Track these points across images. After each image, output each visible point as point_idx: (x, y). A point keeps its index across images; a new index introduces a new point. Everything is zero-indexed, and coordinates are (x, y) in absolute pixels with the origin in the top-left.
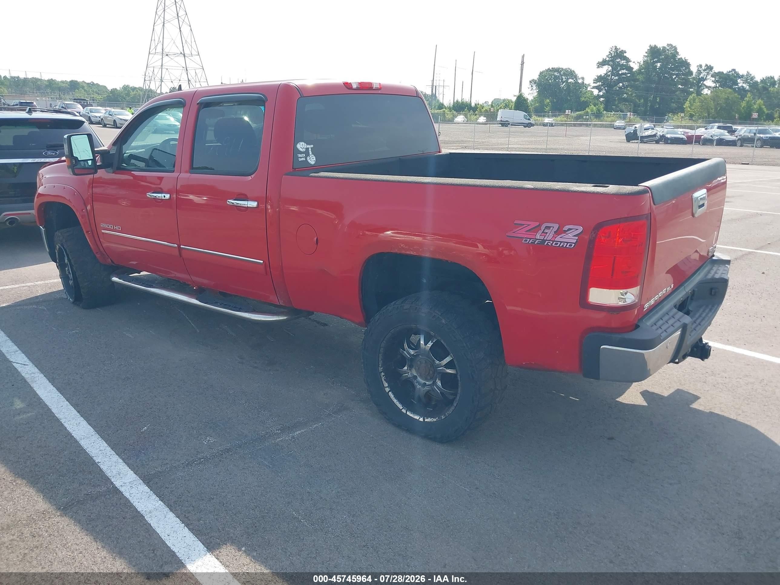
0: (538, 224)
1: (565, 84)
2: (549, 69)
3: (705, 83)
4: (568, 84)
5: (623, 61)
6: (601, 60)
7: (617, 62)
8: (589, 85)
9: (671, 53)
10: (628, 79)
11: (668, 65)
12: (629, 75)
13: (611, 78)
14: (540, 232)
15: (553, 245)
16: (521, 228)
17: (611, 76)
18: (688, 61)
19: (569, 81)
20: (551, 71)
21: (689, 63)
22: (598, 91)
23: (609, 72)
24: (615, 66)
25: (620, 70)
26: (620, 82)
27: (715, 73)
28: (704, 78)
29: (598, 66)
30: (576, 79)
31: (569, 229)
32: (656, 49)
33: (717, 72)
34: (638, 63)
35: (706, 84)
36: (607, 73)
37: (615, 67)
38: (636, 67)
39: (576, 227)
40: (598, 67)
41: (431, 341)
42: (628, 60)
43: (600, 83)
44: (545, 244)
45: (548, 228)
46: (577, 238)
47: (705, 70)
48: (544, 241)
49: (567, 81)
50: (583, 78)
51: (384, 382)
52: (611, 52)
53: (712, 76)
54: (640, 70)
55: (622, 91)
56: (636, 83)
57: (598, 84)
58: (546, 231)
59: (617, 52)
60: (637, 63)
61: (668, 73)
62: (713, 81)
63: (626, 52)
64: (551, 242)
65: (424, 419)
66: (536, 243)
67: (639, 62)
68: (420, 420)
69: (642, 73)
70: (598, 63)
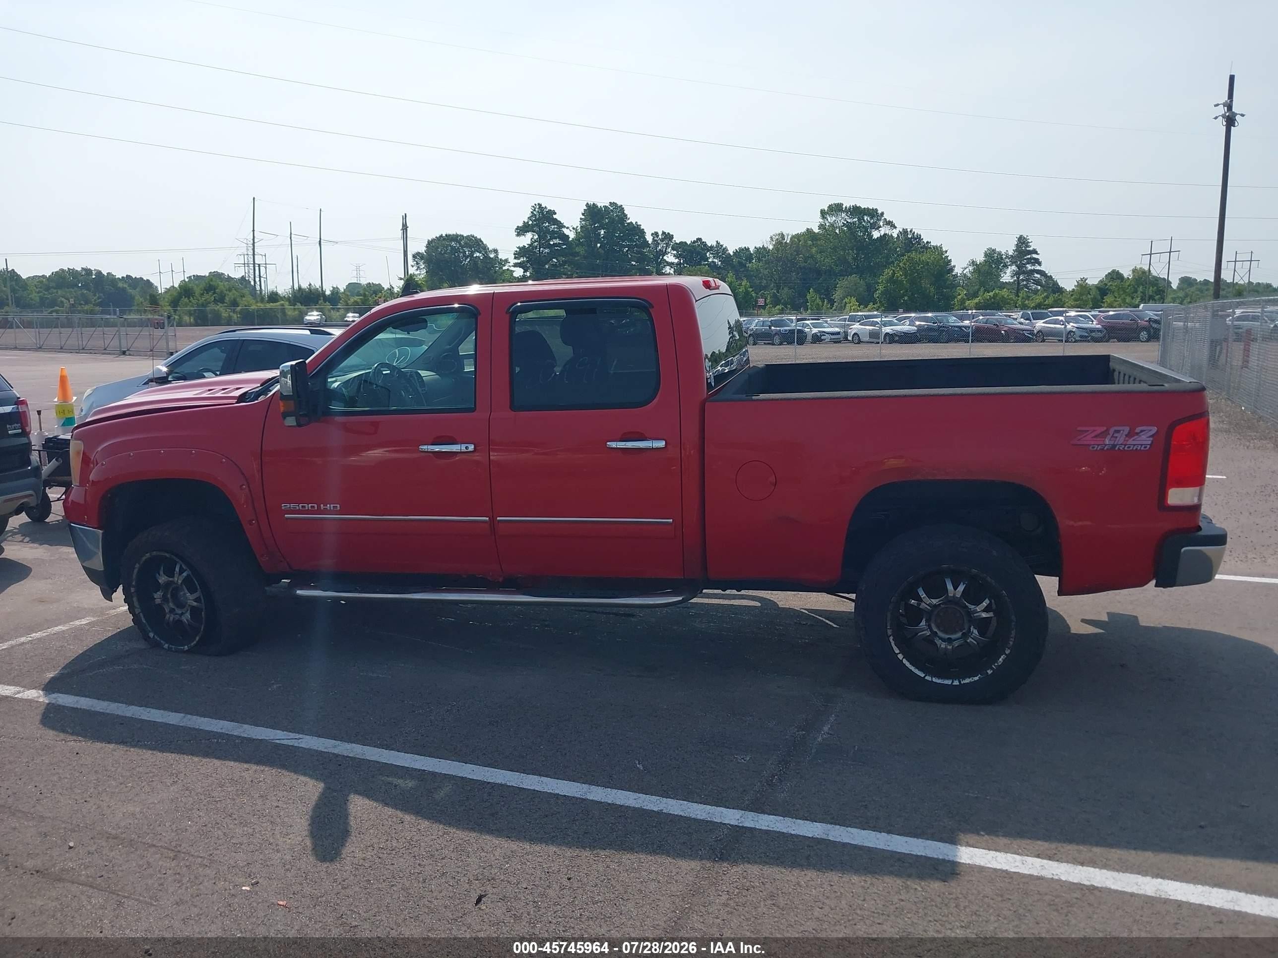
0: (1105, 428)
1: (468, 260)
2: (441, 236)
3: (665, 258)
4: (475, 260)
5: (553, 227)
6: (521, 224)
7: (545, 227)
8: (506, 261)
9: (617, 216)
10: (561, 253)
11: (615, 233)
12: (564, 247)
13: (539, 250)
14: (1109, 437)
15: (1126, 448)
16: (1086, 434)
17: (540, 248)
18: (642, 227)
19: (475, 255)
20: (444, 239)
21: (643, 229)
22: (522, 270)
23: (536, 241)
24: (543, 233)
25: (551, 239)
26: (554, 256)
27: (676, 243)
28: (663, 251)
29: (518, 232)
30: (486, 252)
31: (1142, 431)
32: (595, 210)
33: (678, 242)
34: (573, 228)
35: (667, 260)
36: (532, 244)
37: (543, 235)
38: (572, 235)
39: (1149, 428)
40: (518, 235)
41: (962, 583)
42: (560, 225)
43: (525, 259)
44: (1117, 449)
45: (1118, 431)
46: (1151, 439)
47: (662, 240)
48: (1114, 446)
49: (471, 255)
50: (496, 251)
51: (895, 648)
52: (535, 212)
53: (673, 249)
54: (577, 239)
55: (558, 270)
56: (576, 259)
57: (522, 259)
58: (1116, 435)
59: (543, 214)
60: (571, 229)
61: (617, 244)
62: (674, 256)
63: (555, 214)
64: (1123, 446)
65: (960, 682)
66: (1105, 448)
67: (575, 227)
68: (954, 684)
69: (581, 244)
70: (517, 229)
